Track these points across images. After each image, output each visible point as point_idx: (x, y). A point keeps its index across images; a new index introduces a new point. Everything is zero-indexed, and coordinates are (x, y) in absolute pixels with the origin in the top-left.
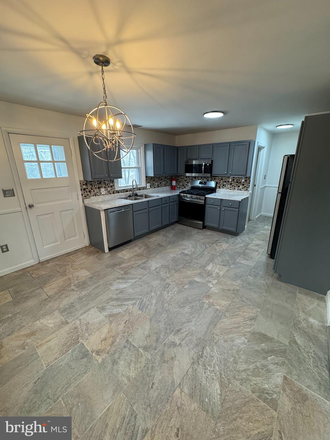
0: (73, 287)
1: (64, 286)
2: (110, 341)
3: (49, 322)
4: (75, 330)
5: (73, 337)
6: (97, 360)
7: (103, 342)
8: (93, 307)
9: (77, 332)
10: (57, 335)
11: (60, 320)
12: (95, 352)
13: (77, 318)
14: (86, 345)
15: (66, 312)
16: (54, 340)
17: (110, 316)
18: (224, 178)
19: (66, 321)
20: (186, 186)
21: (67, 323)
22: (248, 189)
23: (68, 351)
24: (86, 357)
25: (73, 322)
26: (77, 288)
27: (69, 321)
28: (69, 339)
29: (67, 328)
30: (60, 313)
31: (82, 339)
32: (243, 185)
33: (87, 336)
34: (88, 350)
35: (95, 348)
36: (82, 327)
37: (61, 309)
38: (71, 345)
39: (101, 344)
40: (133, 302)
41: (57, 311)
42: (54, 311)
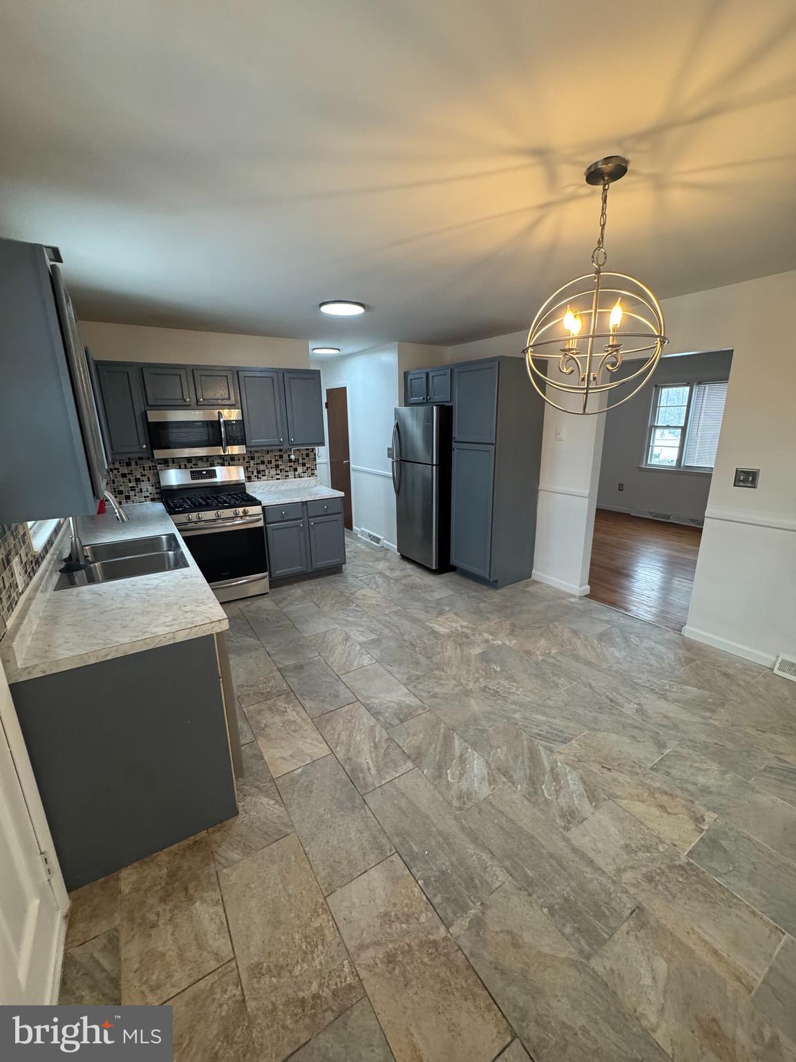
0: (459, 928)
1: (444, 972)
2: (665, 800)
3: (648, 981)
4: (657, 878)
5: (678, 881)
6: (715, 820)
7: (670, 810)
8: (567, 840)
9: (663, 873)
10: (688, 933)
11: (632, 939)
12: (699, 825)
13: (614, 882)
14: (689, 846)
15: (595, 922)
16: (707, 938)
17: (593, 797)
18: (256, 455)
19: (634, 915)
20: (132, 493)
21: (639, 909)
22: (316, 472)
23: (721, 885)
24: (717, 842)
25: (632, 890)
26: (464, 909)
27: (630, 905)
28: (687, 890)
29: (657, 908)
30: (605, 947)
31: (679, 857)
32: (304, 465)
33: (666, 847)
34: (701, 839)
35: (690, 826)
36: (644, 863)
37: (581, 952)
38: (706, 883)
39: (676, 814)
40: (543, 754)
41: (593, 963)
42: (595, 975)
